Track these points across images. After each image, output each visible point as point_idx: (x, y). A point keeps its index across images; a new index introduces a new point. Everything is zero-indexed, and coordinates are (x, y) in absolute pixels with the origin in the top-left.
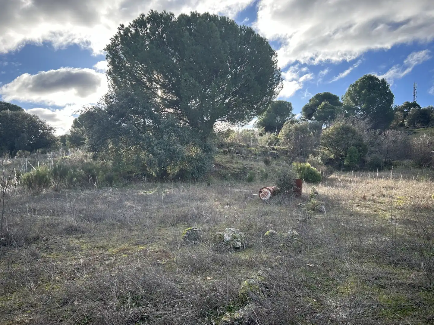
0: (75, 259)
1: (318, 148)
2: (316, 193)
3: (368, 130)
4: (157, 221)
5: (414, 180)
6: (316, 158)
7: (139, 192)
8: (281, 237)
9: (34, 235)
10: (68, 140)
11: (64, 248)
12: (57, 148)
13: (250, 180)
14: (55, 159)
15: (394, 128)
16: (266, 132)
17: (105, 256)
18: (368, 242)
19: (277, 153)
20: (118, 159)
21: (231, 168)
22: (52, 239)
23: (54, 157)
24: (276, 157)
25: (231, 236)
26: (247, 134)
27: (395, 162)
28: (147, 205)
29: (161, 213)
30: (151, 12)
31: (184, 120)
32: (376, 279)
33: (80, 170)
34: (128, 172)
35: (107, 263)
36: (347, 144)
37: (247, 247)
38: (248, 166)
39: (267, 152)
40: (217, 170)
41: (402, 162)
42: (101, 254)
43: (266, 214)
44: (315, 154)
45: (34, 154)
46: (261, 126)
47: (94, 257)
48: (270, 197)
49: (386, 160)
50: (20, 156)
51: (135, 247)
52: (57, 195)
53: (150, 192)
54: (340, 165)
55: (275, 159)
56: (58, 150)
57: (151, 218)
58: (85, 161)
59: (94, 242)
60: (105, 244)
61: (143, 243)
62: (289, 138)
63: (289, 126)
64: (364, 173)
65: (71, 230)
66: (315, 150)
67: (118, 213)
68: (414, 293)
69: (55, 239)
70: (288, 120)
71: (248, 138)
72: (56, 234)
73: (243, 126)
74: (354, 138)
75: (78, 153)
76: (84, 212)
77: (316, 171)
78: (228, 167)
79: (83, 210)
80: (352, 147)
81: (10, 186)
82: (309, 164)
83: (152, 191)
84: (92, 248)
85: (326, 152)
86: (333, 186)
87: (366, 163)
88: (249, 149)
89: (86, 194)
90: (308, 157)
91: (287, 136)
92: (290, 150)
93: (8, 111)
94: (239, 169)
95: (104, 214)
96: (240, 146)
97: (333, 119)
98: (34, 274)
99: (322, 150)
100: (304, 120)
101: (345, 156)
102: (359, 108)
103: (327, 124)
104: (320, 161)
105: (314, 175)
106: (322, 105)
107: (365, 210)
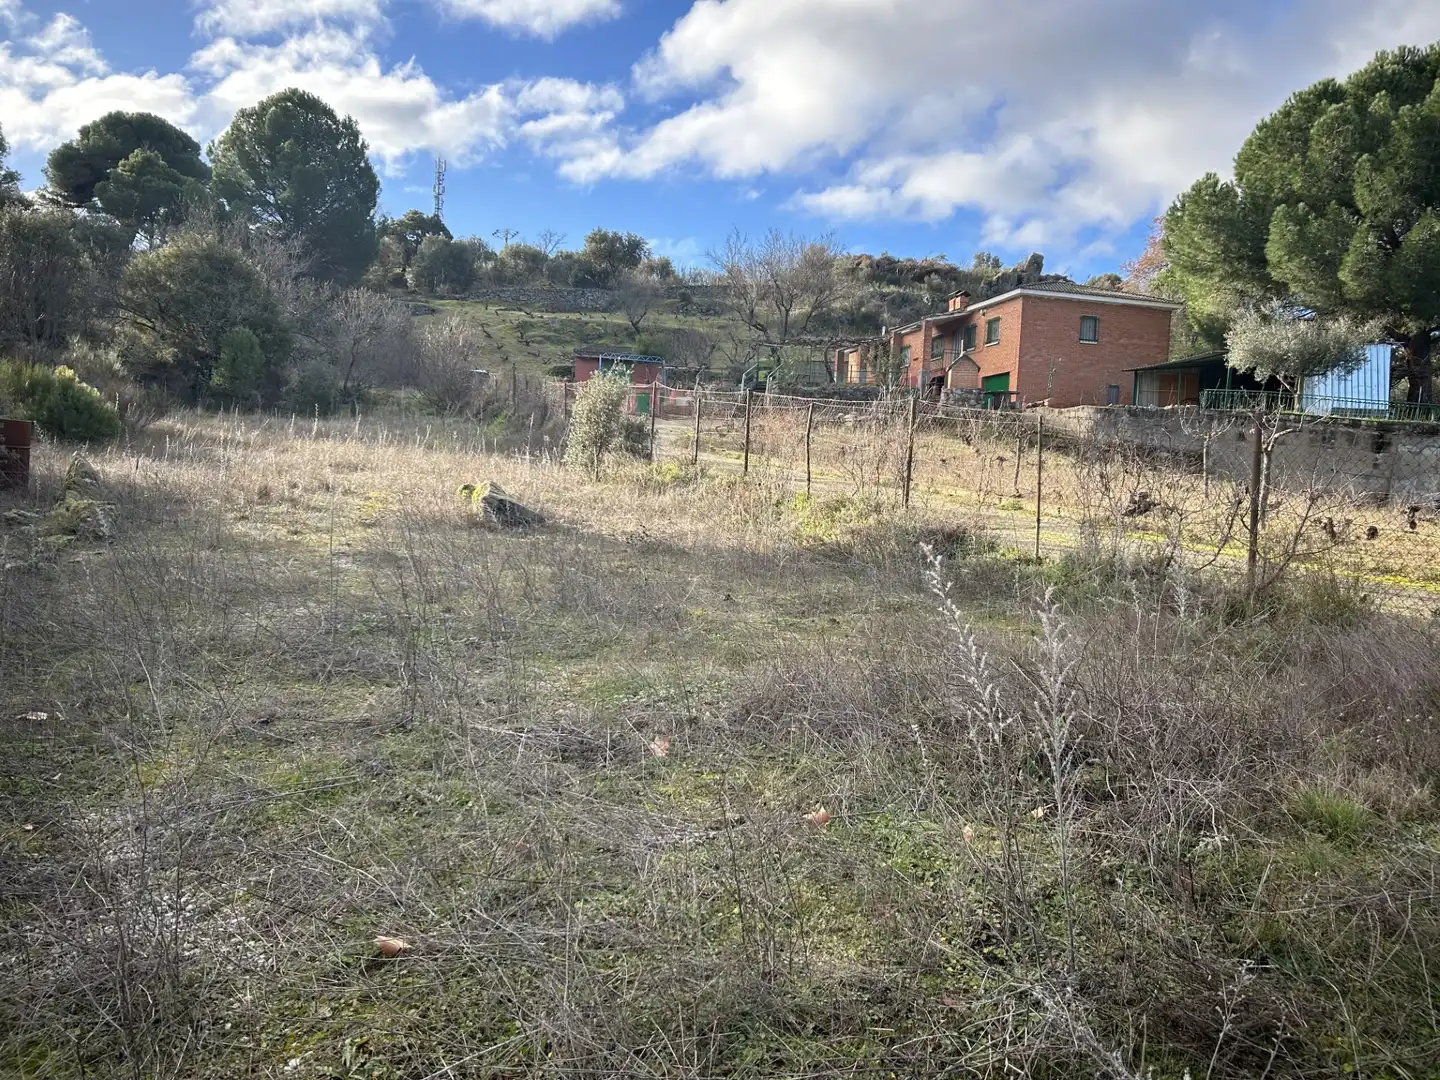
1: (111, 318)
2: (93, 475)
3: (296, 279)
5: (420, 446)
6: (101, 352)
15: (379, 288)
27: (373, 391)
32: (265, 722)
36: (224, 315)
41: (393, 393)
44: (93, 338)
49: (349, 385)
54: (195, 387)
64: (275, 420)
66: (101, 323)
74: (249, 300)
77: (100, 401)
80: (241, 332)
82: (69, 373)
85: (143, 336)
86: (159, 455)
87: (284, 389)
90: (66, 347)
97: (176, 219)
99: (128, 329)
100: (53, 201)
101: (216, 359)
102: (271, 199)
103: (150, 234)
104: (117, 366)
105: (91, 416)
106: (132, 159)
107: (263, 530)
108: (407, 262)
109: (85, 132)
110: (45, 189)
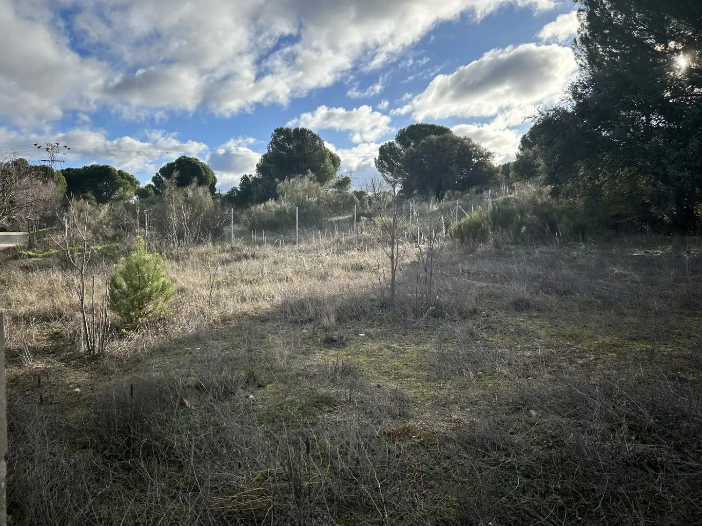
0: (529, 348)
7: (634, 252)
9: (470, 307)
10: (513, 169)
11: (512, 330)
12: (498, 184)
14: (494, 200)
17: (577, 351)
20: (596, 193)
22: (495, 315)
23: (493, 197)
28: (653, 274)
29: (683, 289)
33: (531, 215)
34: (614, 217)
35: (580, 362)
42: (569, 346)
45: (466, 195)
47: (558, 349)
50: (449, 199)
51: (631, 343)
52: (499, 254)
53: (659, 252)
56: (499, 186)
57: (662, 297)
58: (539, 200)
59: (557, 326)
60: (577, 331)
61: (647, 339)
65: (520, 306)
67: (597, 284)
69: (499, 316)
72: (500, 309)
75: (528, 189)
76: (541, 280)
79: (539, 276)
81: (438, 240)
83: (662, 250)
84: (553, 335)
89: (543, 252)
93: (433, 137)
95: (572, 284)
98: (472, 360)
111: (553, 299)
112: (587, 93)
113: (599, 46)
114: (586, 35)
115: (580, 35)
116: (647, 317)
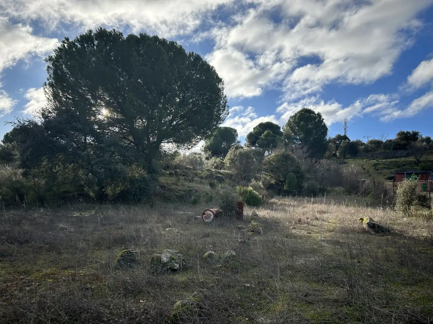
1: (260, 174)
2: (257, 215)
3: (305, 158)
4: (91, 244)
5: (344, 205)
6: (258, 182)
7: (73, 214)
8: (220, 258)
13: (195, 202)
15: (328, 158)
16: (213, 156)
17: (27, 282)
18: (300, 261)
19: (222, 177)
20: (53, 177)
21: (177, 190)
24: (221, 180)
25: (169, 257)
26: (194, 157)
27: (328, 188)
28: (82, 227)
29: (97, 235)
30: (99, 28)
31: (129, 140)
32: (306, 296)
33: (7, 188)
34: (64, 192)
35: (28, 289)
36: (287, 170)
37: (185, 269)
38: (193, 189)
39: (213, 175)
40: (162, 192)
41: (334, 189)
42: (22, 279)
43: (207, 235)
44: (257, 179)
46: (208, 150)
47: (13, 283)
48: (213, 219)
49: (321, 187)
51: (63, 271)
53: (87, 214)
54: (280, 190)
55: (221, 182)
57: (85, 240)
58: (14, 179)
59: (15, 266)
60: (29, 268)
61: (72, 267)
62: (234, 163)
63: (234, 152)
64: (301, 198)
66: (258, 175)
67: (48, 235)
68: (338, 308)
70: (233, 146)
71: (195, 161)
73: (189, 149)
74: (293, 166)
75: (6, 170)
76: (7, 234)
77: (258, 195)
78: (174, 190)
79: (6, 232)
80: (291, 174)
82: (251, 188)
83: (89, 213)
84: (11, 273)
85: (267, 178)
86: (272, 210)
87: (303, 189)
88: (195, 171)
89: (12, 214)
90: (251, 182)
91: (232, 161)
92: (234, 174)
94: (184, 191)
95: (31, 236)
96: (186, 169)
97: (275, 147)
99: (264, 176)
100: (248, 146)
101: (285, 182)
102: (298, 137)
103: (269, 151)
104: (262, 186)
105: (256, 199)
106: (265, 133)
107: (300, 232)
108: (337, 149)
109: (254, 129)
110: (246, 144)
111: (15, 247)
112: (51, 116)
113: (60, 91)
114: (52, 82)
115: (49, 81)
116: (75, 254)
